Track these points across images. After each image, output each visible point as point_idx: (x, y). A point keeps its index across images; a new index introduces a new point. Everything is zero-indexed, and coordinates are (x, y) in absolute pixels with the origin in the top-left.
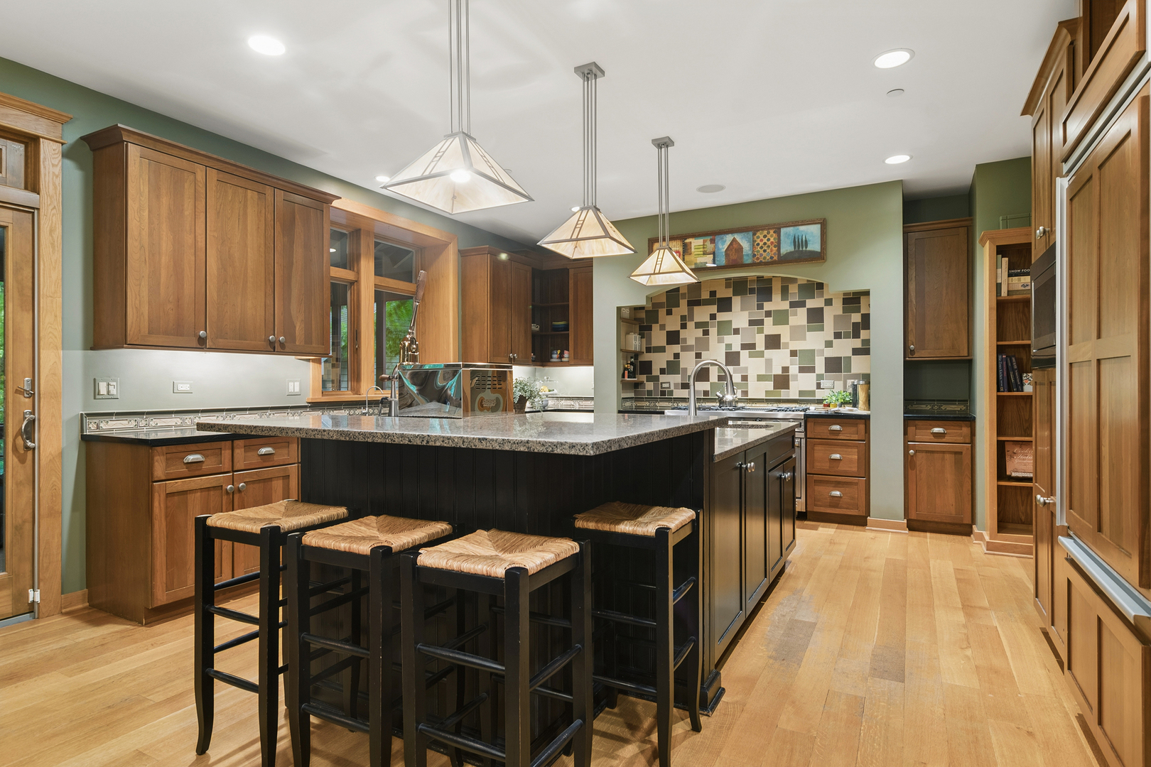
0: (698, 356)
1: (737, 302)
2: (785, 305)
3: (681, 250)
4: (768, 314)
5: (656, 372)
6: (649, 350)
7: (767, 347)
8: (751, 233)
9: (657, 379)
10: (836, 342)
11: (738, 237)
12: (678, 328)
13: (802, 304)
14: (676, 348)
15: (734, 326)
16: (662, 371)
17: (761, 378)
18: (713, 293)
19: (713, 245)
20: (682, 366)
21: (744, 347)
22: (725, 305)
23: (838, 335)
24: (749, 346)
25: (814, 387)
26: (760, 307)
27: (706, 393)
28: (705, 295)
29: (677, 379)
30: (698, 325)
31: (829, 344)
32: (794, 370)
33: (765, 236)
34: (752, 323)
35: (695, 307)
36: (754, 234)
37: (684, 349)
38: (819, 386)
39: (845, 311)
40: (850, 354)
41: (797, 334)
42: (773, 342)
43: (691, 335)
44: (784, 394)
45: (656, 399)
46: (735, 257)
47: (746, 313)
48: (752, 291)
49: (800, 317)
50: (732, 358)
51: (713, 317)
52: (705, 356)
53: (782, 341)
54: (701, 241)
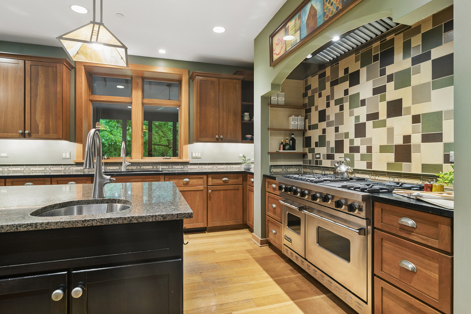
0: (337, 130)
1: (364, 73)
2: (407, 63)
4: (390, 78)
5: (313, 145)
6: (310, 128)
7: (389, 115)
9: (313, 150)
11: (313, 4)
12: (325, 107)
13: (426, 57)
14: (324, 125)
15: (361, 98)
16: (316, 144)
17: (383, 149)
18: (346, 70)
20: (327, 139)
21: (369, 117)
22: (355, 79)
24: (373, 116)
25: (440, 160)
26: (383, 72)
28: (341, 74)
29: (324, 150)
30: (337, 102)
32: (416, 139)
34: (376, 91)
35: (335, 87)
37: (328, 125)
38: (447, 159)
42: (396, 108)
43: (332, 112)
44: (405, 168)
47: (371, 82)
48: (376, 58)
49: (423, 74)
50: (360, 130)
51: (346, 92)
52: (341, 131)
53: (404, 106)
54: (293, 22)
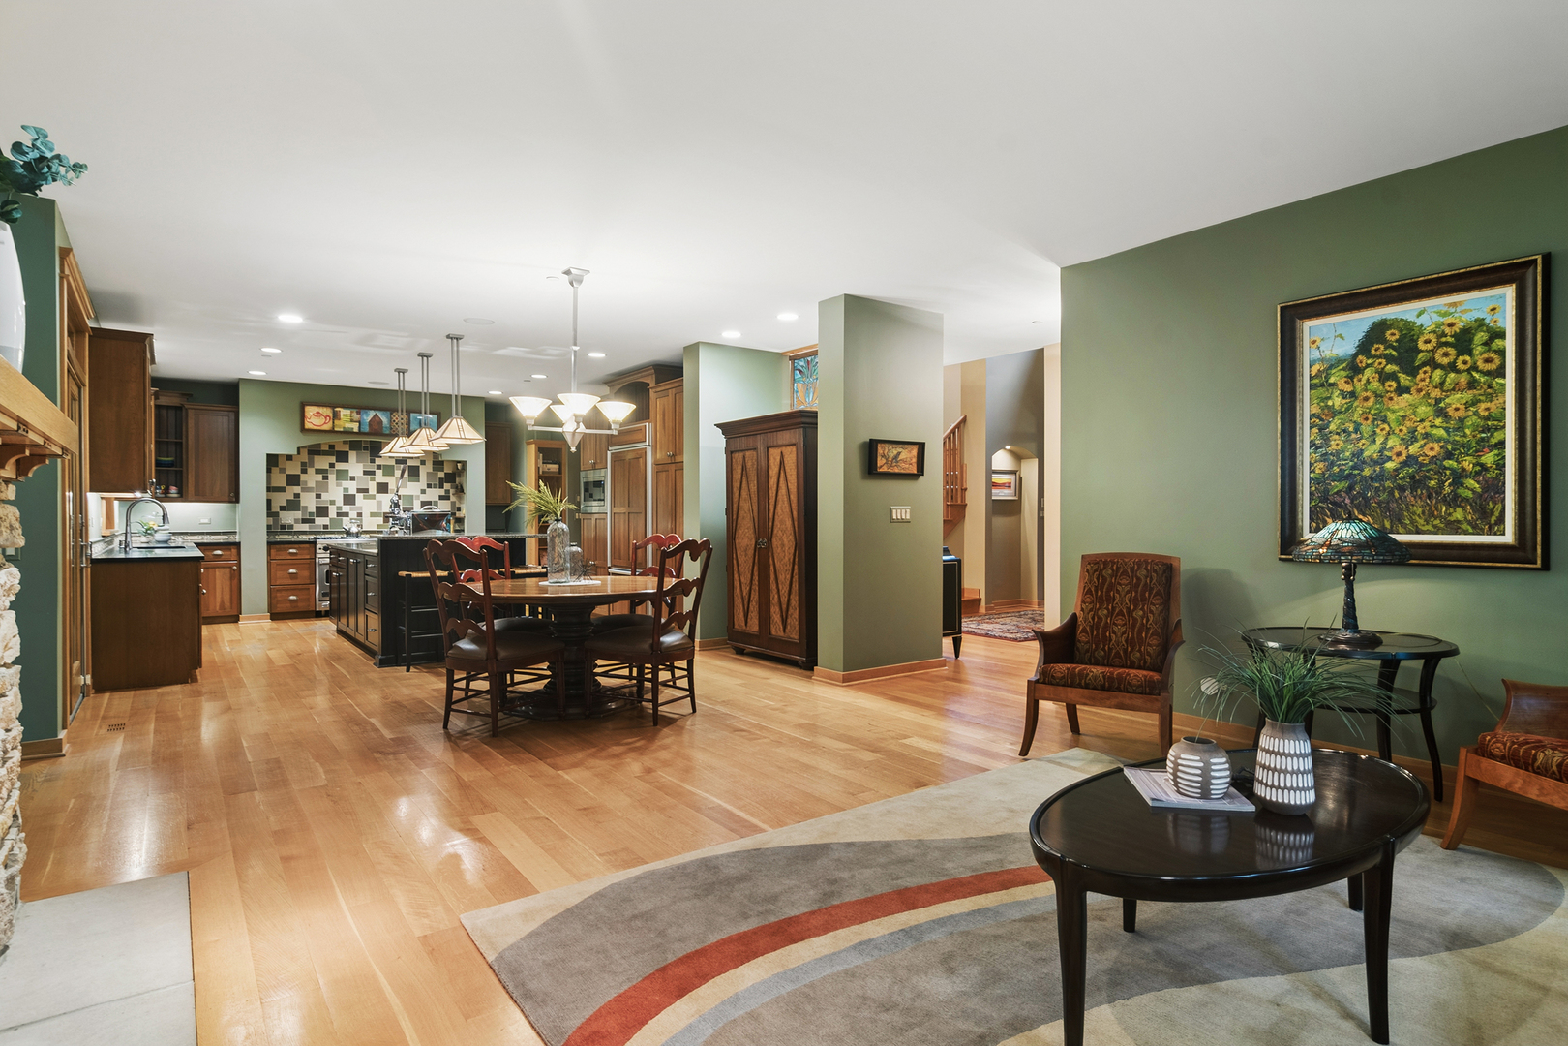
0: (318, 496)
1: (353, 456)
3: (331, 415)
4: (379, 467)
5: (275, 508)
7: (377, 492)
8: (389, 413)
9: (276, 515)
10: (428, 490)
11: (379, 414)
12: (299, 473)
14: (297, 489)
15: (350, 474)
16: (282, 508)
17: (373, 515)
18: (332, 447)
19: (358, 416)
20: (302, 504)
21: (359, 491)
22: (343, 457)
23: (429, 486)
24: (363, 491)
26: (373, 461)
27: (325, 527)
28: (325, 448)
29: (299, 515)
30: (318, 471)
31: (423, 492)
33: (399, 417)
34: (366, 473)
35: (315, 457)
36: (391, 414)
37: (303, 490)
40: (437, 499)
42: (383, 488)
43: (311, 479)
45: (276, 533)
46: (376, 427)
47: (361, 465)
48: (366, 449)
50: (349, 499)
51: (332, 465)
52: (325, 496)
53: (390, 488)
54: (348, 412)
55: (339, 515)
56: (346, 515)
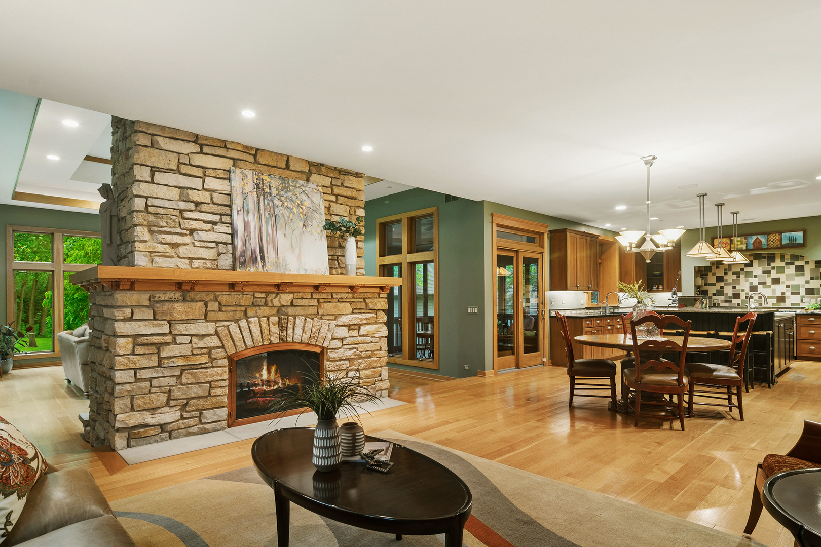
0: (734, 287)
1: (755, 263)
2: (783, 264)
3: (729, 242)
4: (773, 268)
5: (710, 294)
6: (706, 285)
7: (773, 284)
8: (766, 235)
9: (710, 298)
10: (811, 281)
11: (759, 237)
12: (723, 275)
13: (792, 264)
14: (722, 284)
15: (754, 274)
16: (714, 294)
17: (770, 298)
19: (746, 240)
20: (725, 292)
21: (760, 283)
22: (749, 264)
23: (812, 278)
24: (762, 283)
25: (799, 302)
26: (769, 265)
27: (739, 304)
29: (723, 298)
30: (734, 273)
31: (807, 282)
32: (788, 294)
33: (774, 236)
34: (764, 272)
36: (768, 236)
37: (725, 284)
38: (802, 301)
39: (816, 266)
41: (789, 277)
42: (776, 281)
43: (730, 278)
44: (782, 305)
46: (758, 245)
47: (761, 268)
48: (764, 258)
49: (791, 269)
50: (753, 288)
51: (742, 269)
52: (738, 287)
53: (781, 281)
54: (739, 239)
55: (746, 298)
56: (751, 297)
